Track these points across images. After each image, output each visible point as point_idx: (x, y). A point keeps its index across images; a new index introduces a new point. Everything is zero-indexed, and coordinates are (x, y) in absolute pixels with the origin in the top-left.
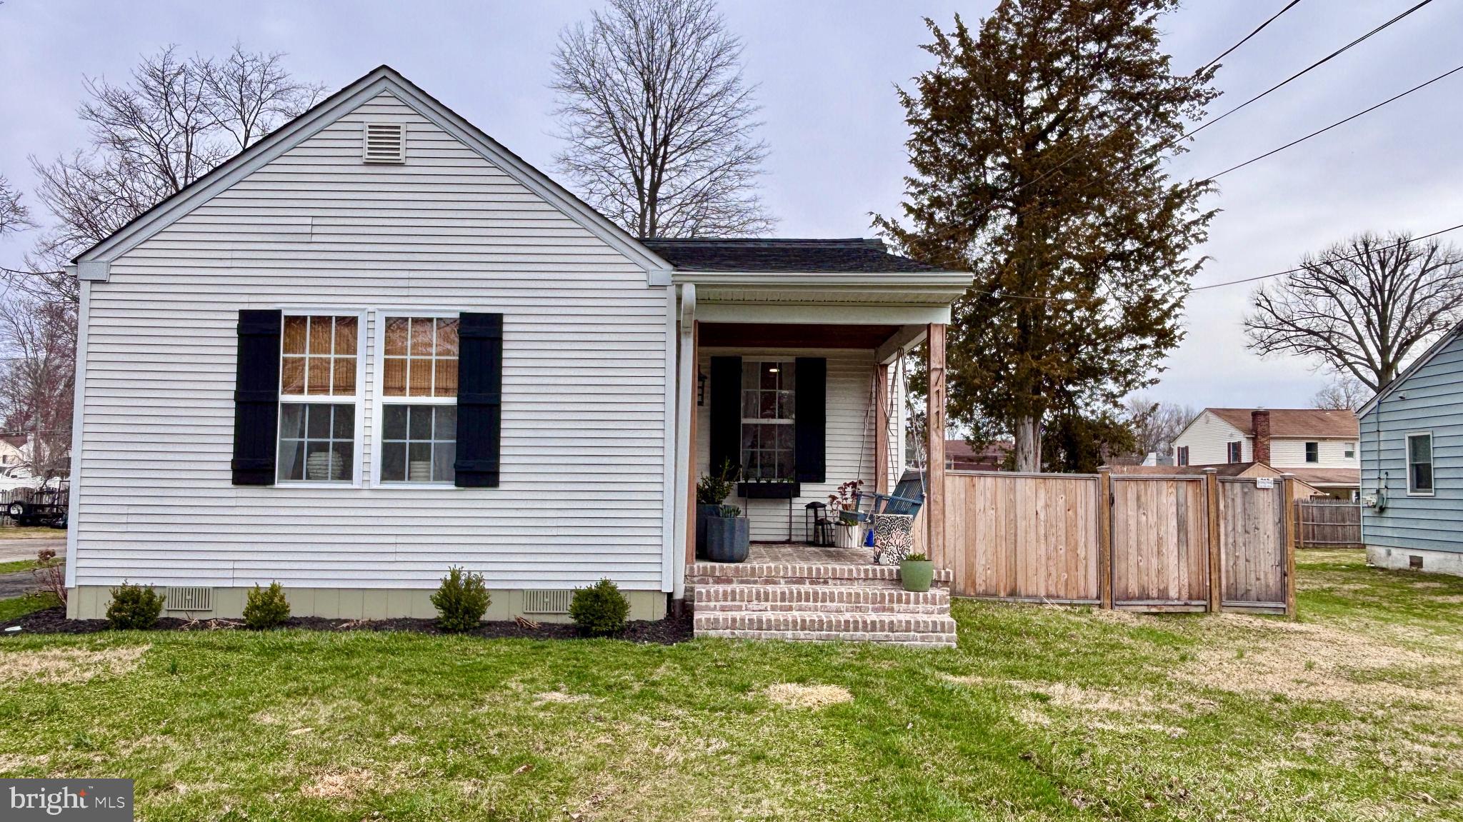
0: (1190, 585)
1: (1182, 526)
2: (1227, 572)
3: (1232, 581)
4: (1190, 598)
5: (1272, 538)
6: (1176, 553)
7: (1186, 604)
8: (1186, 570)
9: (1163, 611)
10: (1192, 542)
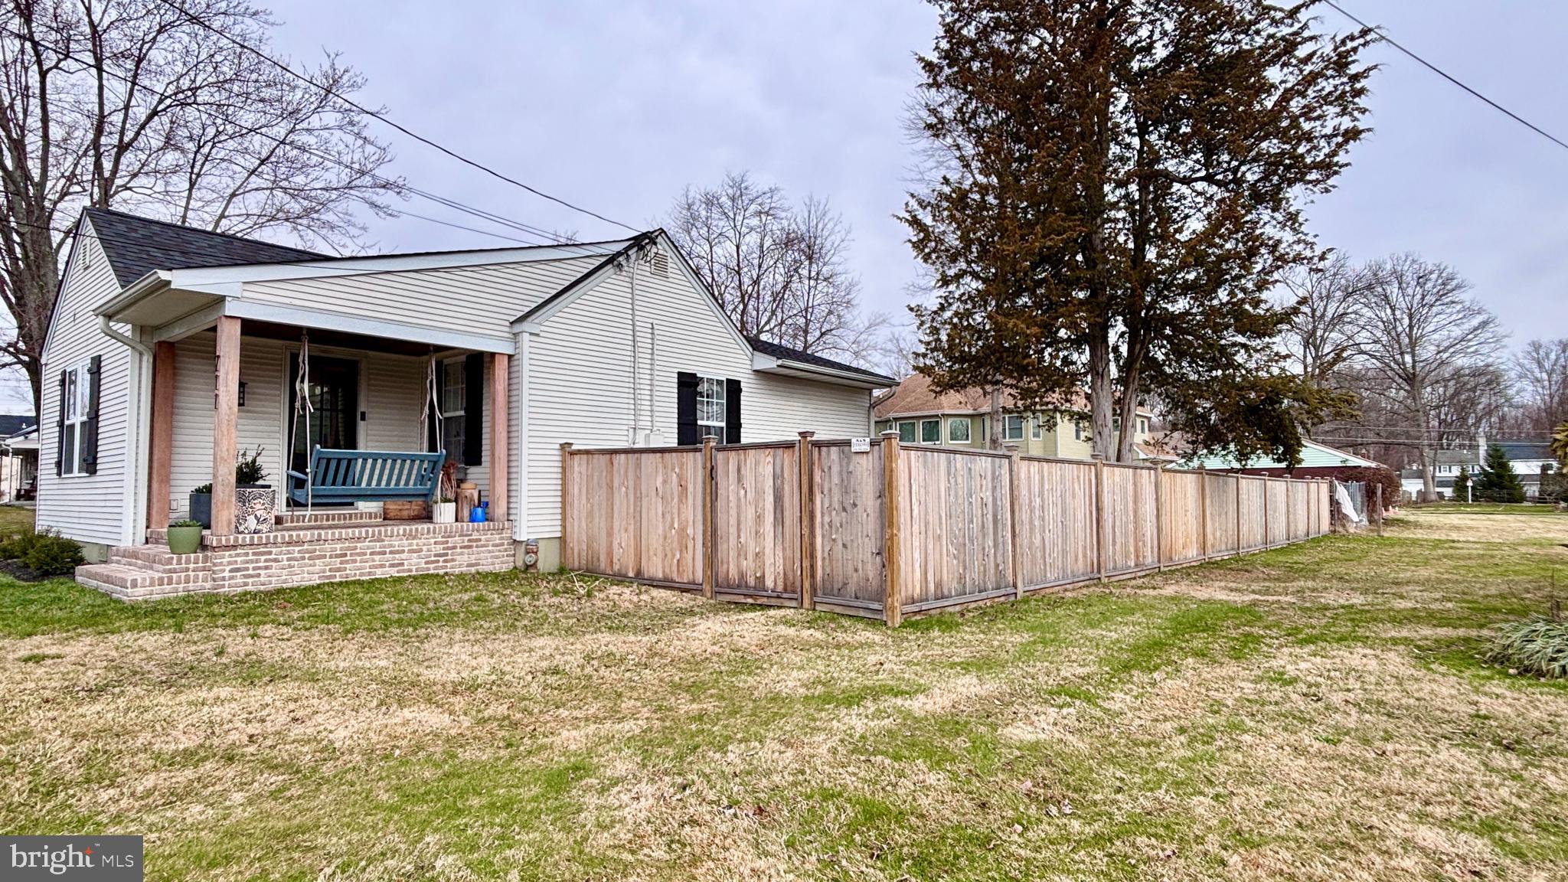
0: (785, 574)
1: (778, 499)
2: (824, 559)
3: (828, 570)
4: (785, 590)
5: (872, 518)
6: (772, 534)
7: (778, 597)
8: (781, 555)
9: (759, 602)
10: (787, 522)
